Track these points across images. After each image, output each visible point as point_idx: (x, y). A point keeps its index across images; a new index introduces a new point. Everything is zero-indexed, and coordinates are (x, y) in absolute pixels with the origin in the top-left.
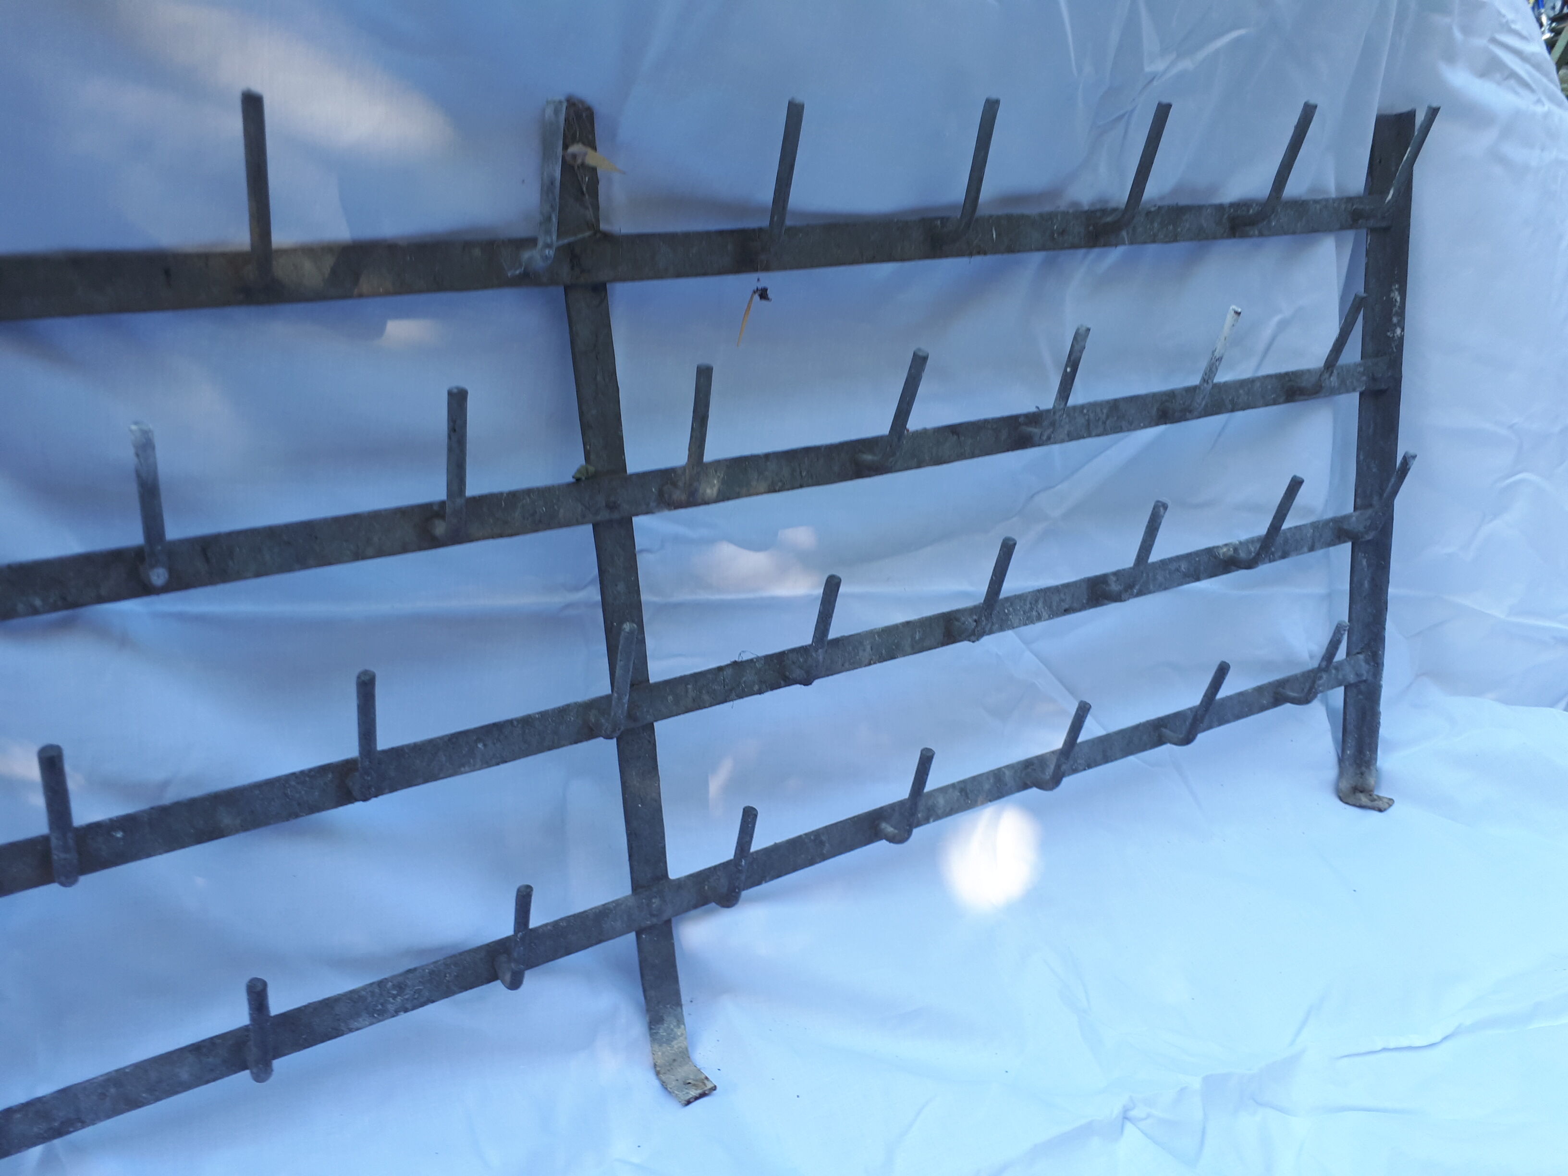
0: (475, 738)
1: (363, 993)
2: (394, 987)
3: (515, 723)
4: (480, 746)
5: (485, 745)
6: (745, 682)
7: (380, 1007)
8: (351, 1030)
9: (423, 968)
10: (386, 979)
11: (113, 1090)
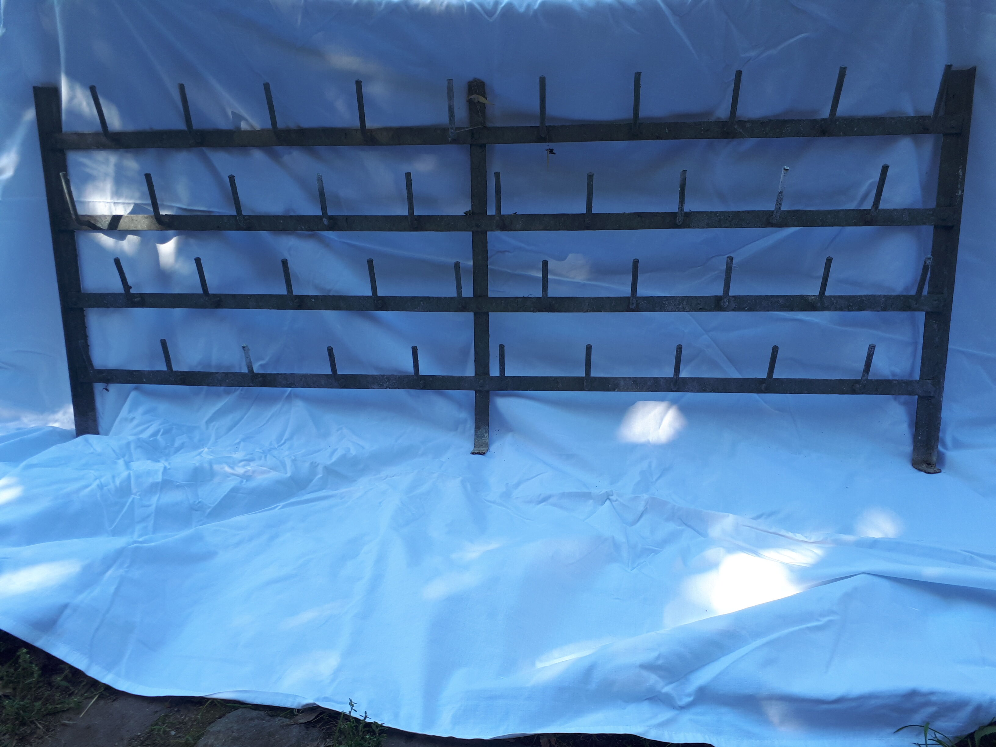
0: (420, 300)
1: (377, 377)
2: (386, 378)
3: (435, 298)
4: (422, 303)
5: (423, 303)
6: (527, 305)
7: (381, 383)
8: (372, 388)
9: (396, 376)
10: (385, 375)
11: (304, 379)
